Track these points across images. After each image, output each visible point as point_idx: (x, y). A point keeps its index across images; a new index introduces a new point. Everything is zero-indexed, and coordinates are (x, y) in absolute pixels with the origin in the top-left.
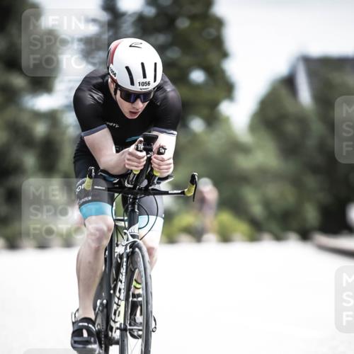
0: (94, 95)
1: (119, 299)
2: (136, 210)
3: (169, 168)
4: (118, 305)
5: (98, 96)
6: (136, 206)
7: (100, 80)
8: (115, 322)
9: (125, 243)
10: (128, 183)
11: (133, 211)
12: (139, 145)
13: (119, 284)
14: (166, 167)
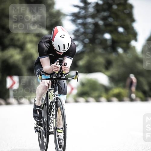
0: (46, 44)
1: (52, 118)
4: (52, 120)
5: (47, 44)
6: (57, 84)
8: (51, 126)
9: (54, 98)
10: (54, 76)
11: (56, 86)
12: (58, 63)
13: (52, 112)
14: (67, 70)
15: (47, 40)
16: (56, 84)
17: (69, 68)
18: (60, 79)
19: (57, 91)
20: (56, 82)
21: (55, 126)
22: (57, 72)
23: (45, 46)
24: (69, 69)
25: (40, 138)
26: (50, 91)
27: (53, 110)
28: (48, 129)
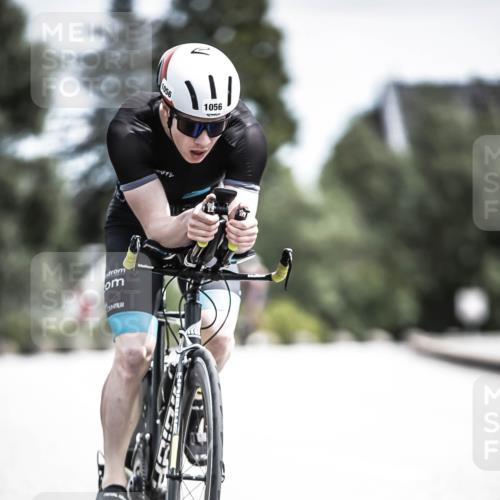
3: (252, 241)
8: (162, 466)
9: (181, 349)
10: (189, 261)
12: (209, 205)
13: (170, 409)
14: (247, 238)
18: (216, 273)
21: (173, 465)
24: (255, 236)
27: (175, 397)
28: (149, 480)
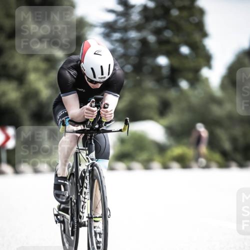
1: (85, 198)
2: (93, 143)
3: (112, 116)
4: (84, 202)
5: (73, 72)
6: (93, 141)
7: (75, 63)
8: (83, 213)
9: (87, 164)
10: (87, 127)
11: (91, 143)
12: (92, 104)
13: (85, 189)
15: (72, 64)
16: (91, 139)
17: (113, 112)
18: (98, 131)
19: (92, 152)
20: (91, 136)
21: (89, 213)
22: (92, 119)
23: (70, 75)
25: (65, 233)
26: (80, 153)
27: (87, 184)
28: (77, 218)
